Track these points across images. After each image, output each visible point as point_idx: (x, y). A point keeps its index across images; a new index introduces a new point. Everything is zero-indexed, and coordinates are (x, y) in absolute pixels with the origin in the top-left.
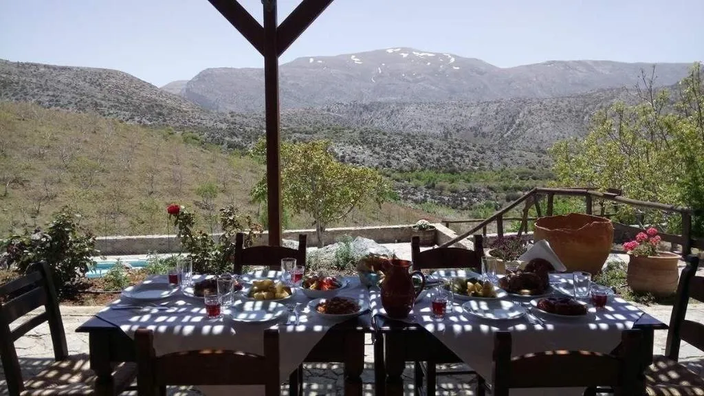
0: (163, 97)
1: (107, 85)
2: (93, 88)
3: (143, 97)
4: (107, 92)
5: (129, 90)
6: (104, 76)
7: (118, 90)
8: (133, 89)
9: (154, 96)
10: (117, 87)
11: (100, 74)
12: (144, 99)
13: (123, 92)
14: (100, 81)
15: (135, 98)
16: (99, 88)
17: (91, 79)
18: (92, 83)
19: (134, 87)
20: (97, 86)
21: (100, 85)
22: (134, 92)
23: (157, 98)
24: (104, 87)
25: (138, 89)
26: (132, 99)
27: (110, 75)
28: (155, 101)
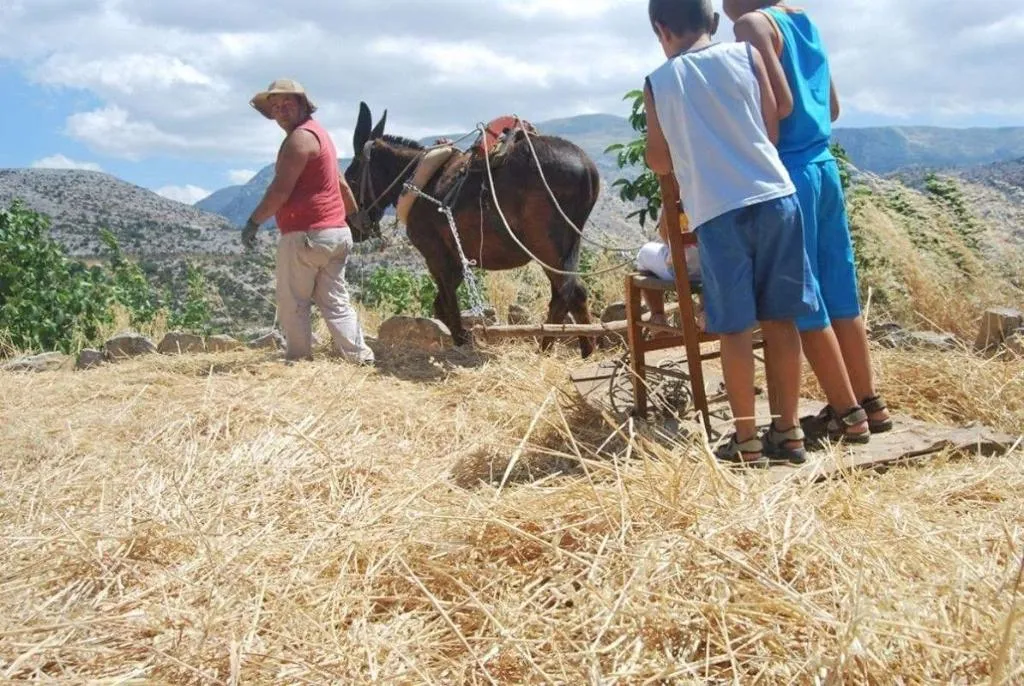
0: (162, 209)
1: (71, 195)
2: (46, 201)
3: (128, 210)
4: (68, 206)
5: (107, 202)
6: (69, 180)
7: (89, 202)
8: (115, 200)
9: (146, 209)
10: (88, 197)
11: (63, 179)
12: (130, 214)
13: (96, 205)
14: (61, 188)
15: (114, 213)
16: (56, 200)
17: (45, 187)
18: (47, 194)
19: (117, 196)
20: (55, 196)
21: (59, 195)
22: (116, 204)
23: (151, 211)
24: (66, 198)
25: (121, 199)
26: (110, 215)
27: (79, 179)
28: (148, 215)
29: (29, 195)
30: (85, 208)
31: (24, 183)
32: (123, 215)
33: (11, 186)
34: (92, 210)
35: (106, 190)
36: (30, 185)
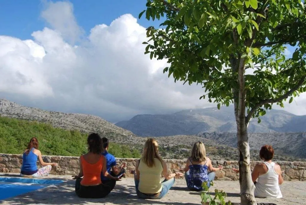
1: (89, 122)
2: (82, 123)
3: (105, 128)
4: (88, 125)
5: (99, 125)
6: (88, 118)
9: (110, 128)
10: (93, 123)
12: (105, 129)
13: (96, 126)
14: (86, 120)
15: (101, 129)
16: (85, 123)
17: (82, 119)
18: (82, 121)
19: (101, 124)
20: (84, 122)
21: (85, 122)
22: (101, 126)
23: (112, 129)
24: (87, 123)
25: (103, 124)
26: (100, 129)
27: (91, 117)
28: (111, 130)
29: (77, 122)
30: (93, 126)
31: (76, 118)
32: (104, 129)
33: (72, 119)
34: (95, 127)
35: (98, 121)
36: (77, 119)
